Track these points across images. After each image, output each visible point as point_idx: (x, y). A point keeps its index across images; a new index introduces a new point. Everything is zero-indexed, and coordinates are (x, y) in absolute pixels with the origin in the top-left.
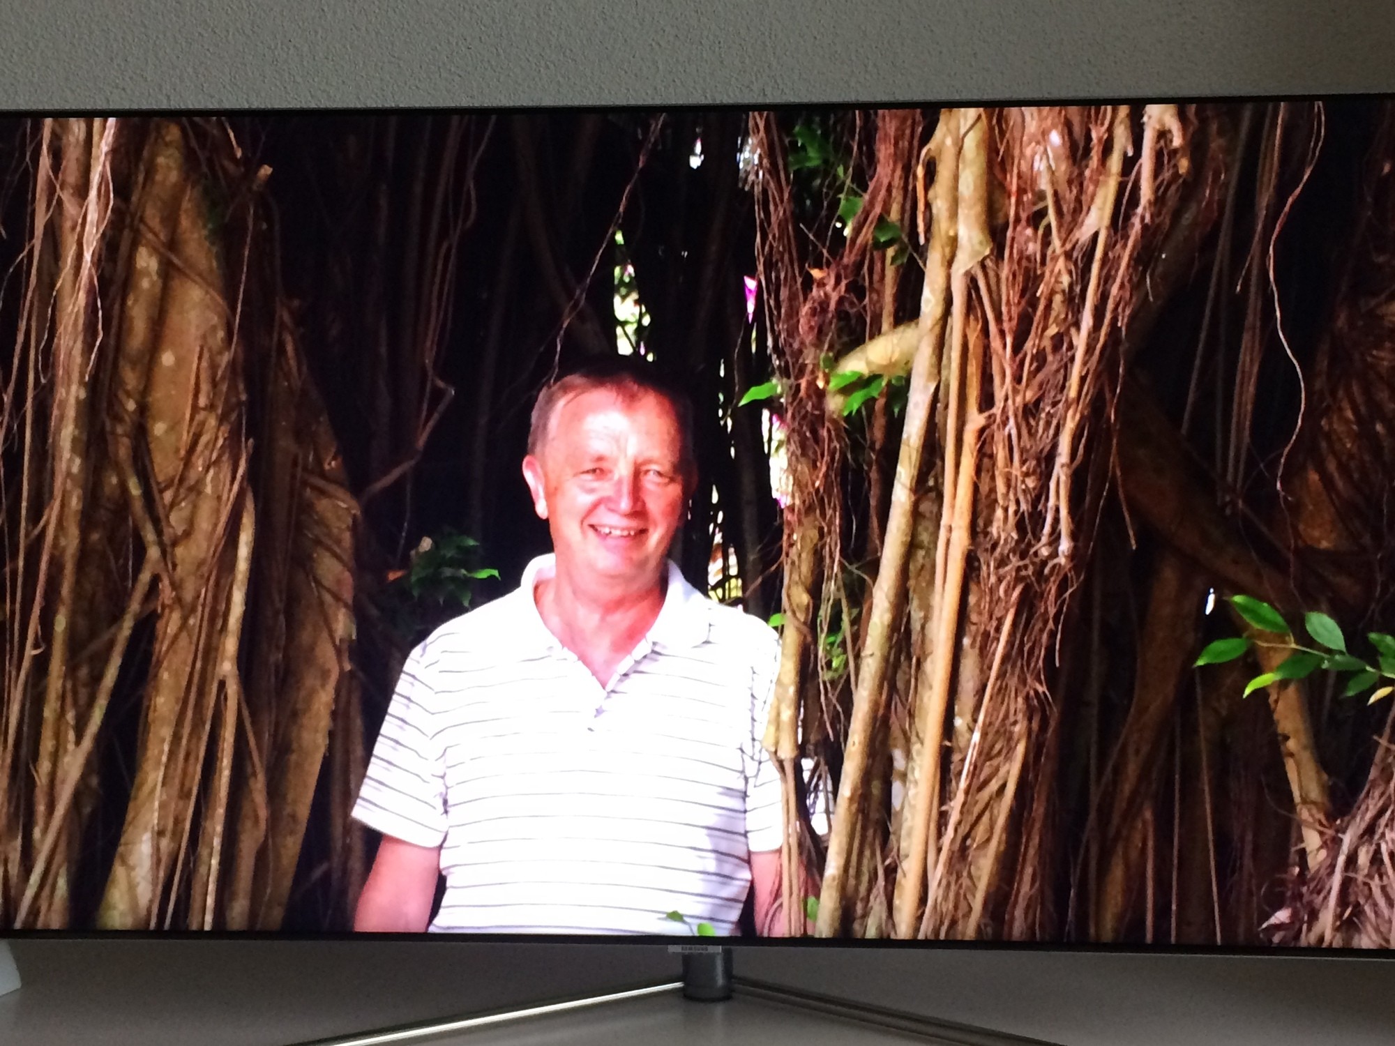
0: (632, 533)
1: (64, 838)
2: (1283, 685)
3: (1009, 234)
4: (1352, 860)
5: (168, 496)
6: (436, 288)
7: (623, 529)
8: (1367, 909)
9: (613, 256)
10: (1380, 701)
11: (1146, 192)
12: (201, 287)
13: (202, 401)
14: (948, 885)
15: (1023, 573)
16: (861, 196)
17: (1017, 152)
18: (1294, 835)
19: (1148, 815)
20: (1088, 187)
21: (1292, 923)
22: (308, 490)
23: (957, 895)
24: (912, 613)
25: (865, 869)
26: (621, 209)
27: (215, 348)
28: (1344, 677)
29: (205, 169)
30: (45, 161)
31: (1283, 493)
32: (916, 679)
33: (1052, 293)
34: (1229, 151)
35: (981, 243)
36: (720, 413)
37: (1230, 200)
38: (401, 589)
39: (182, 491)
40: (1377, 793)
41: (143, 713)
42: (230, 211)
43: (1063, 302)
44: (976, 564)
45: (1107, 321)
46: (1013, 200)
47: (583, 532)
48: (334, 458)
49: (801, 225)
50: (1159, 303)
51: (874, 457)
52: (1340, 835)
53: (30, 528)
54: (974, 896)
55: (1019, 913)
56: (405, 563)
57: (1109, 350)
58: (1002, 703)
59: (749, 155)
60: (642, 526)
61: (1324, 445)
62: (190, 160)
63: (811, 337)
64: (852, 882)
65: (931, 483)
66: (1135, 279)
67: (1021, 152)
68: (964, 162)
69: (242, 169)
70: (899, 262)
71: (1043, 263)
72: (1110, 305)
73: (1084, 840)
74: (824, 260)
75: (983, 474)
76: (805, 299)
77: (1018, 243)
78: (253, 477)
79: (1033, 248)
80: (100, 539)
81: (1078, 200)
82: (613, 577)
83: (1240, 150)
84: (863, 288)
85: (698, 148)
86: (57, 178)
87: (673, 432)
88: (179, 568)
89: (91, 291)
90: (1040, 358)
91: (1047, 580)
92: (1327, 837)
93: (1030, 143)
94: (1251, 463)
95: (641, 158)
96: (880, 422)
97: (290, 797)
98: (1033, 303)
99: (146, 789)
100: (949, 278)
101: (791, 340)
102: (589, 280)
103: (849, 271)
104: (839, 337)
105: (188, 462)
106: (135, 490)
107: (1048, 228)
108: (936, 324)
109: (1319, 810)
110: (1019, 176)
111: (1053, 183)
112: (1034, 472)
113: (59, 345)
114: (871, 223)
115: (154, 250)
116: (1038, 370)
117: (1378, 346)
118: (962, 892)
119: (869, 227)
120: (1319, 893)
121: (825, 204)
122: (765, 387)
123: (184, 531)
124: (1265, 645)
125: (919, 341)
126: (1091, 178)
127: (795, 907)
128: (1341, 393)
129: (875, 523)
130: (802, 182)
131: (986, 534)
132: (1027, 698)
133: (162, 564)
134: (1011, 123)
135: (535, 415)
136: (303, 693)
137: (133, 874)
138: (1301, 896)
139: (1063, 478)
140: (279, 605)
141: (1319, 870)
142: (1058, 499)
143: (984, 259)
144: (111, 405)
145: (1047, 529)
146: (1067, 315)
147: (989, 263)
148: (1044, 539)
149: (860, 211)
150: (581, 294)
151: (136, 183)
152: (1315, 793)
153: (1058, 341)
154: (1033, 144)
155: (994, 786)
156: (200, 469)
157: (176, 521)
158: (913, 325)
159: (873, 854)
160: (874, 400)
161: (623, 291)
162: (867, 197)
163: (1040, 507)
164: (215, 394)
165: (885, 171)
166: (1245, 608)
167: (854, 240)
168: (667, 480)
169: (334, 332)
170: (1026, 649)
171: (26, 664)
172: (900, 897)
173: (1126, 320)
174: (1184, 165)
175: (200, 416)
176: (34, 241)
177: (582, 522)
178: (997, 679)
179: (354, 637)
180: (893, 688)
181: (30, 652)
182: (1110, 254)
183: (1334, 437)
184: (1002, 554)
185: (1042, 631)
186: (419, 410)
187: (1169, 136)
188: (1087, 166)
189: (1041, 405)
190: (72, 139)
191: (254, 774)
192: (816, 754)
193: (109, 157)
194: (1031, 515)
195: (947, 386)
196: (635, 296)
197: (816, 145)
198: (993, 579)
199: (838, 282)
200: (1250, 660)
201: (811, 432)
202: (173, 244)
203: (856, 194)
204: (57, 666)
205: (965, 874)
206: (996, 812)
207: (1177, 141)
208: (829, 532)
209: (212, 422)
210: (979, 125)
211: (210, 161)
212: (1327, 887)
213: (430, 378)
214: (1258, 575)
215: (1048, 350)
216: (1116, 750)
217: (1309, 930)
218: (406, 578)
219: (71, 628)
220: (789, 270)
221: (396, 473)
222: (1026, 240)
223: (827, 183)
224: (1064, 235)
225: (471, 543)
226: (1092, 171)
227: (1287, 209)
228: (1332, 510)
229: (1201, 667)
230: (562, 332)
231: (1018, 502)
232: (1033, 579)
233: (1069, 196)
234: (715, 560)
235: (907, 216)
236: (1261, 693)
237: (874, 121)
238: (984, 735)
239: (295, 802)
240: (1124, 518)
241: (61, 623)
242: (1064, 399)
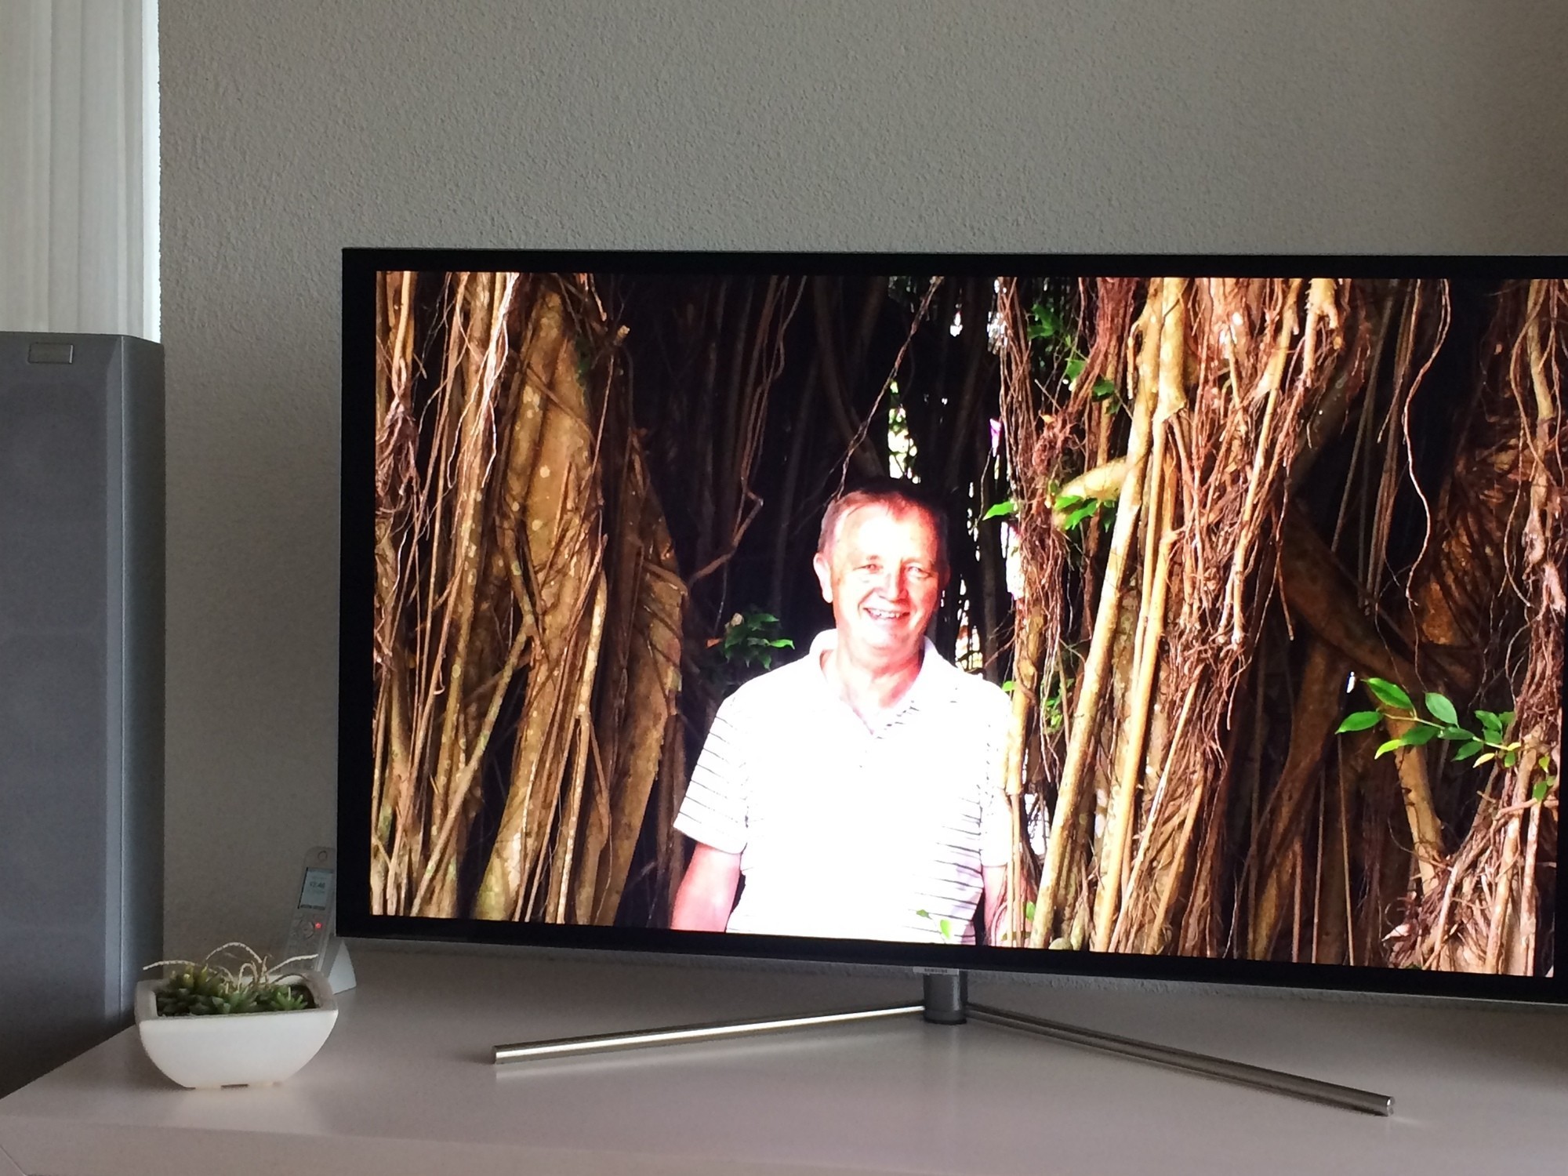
0: (898, 615)
1: (454, 834)
2: (1407, 749)
3: (1199, 392)
4: (1458, 888)
5: (541, 576)
6: (752, 421)
7: (890, 612)
8: (1469, 926)
9: (888, 402)
10: (1484, 765)
11: (1308, 363)
12: (572, 418)
13: (570, 505)
14: (1138, 895)
15: (1203, 656)
16: (1084, 360)
17: (1207, 329)
18: (1412, 867)
19: (1297, 847)
20: (1262, 357)
21: (1409, 936)
22: (648, 575)
23: (1145, 905)
24: (1115, 684)
25: (1072, 882)
26: (897, 365)
27: (581, 465)
28: (1456, 744)
29: (578, 328)
30: (458, 319)
31: (1410, 600)
32: (1117, 736)
33: (1232, 438)
34: (1374, 332)
35: (1177, 398)
36: (969, 524)
37: (1374, 369)
38: (717, 653)
39: (552, 572)
40: (1479, 836)
41: (517, 741)
42: (595, 362)
43: (1241, 446)
44: (1167, 648)
45: (1274, 462)
46: (1203, 366)
47: (860, 614)
48: (668, 551)
49: (1036, 381)
50: (1316, 448)
51: (1088, 562)
52: (1449, 868)
53: (437, 597)
54: (1158, 906)
55: (1193, 921)
56: (721, 634)
57: (1275, 486)
58: (1184, 756)
59: (998, 327)
60: (905, 610)
61: (1444, 562)
62: (567, 321)
63: (1041, 468)
64: (1062, 892)
65: (1133, 583)
66: (1298, 430)
67: (1210, 329)
68: (1165, 337)
69: (607, 329)
70: (1112, 412)
71: (1226, 415)
72: (1278, 450)
73: (1246, 865)
74: (1054, 409)
75: (1173, 578)
76: (1038, 438)
77: (1206, 400)
78: (606, 563)
79: (1218, 404)
80: (489, 607)
81: (1254, 367)
82: (882, 650)
83: (1383, 331)
84: (1084, 430)
85: (958, 318)
86: (466, 332)
87: (932, 539)
88: (547, 632)
89: (488, 419)
90: (1222, 490)
91: (1222, 661)
92: (1439, 869)
93: (1217, 322)
94: (1386, 576)
95: (913, 326)
96: (1094, 535)
97: (627, 811)
98: (1217, 446)
99: (517, 800)
100: (1151, 424)
101: (1026, 470)
102: (869, 419)
103: (1073, 417)
104: (1064, 468)
105: (557, 550)
106: (516, 571)
107: (1230, 389)
108: (1140, 460)
109: (1433, 848)
110: (1209, 348)
111: (1235, 354)
112: (1214, 578)
113: (462, 459)
114: (1091, 381)
115: (536, 389)
116: (1220, 498)
117: (1490, 487)
118: (1148, 903)
119: (1090, 383)
120: (1431, 913)
121: (1055, 365)
122: (1005, 504)
123: (552, 604)
124: (1393, 717)
125: (1126, 473)
126: (1264, 351)
127: (1016, 909)
128: (1458, 523)
129: (1087, 612)
130: (1039, 346)
131: (1175, 624)
132: (1204, 753)
133: (535, 629)
134: (1203, 307)
135: (824, 522)
136: (638, 731)
137: (506, 864)
138: (1417, 915)
139: (1237, 583)
140: (624, 662)
141: (1430, 896)
142: (1233, 599)
143: (1180, 411)
144: (500, 506)
145: (1223, 622)
146: (1243, 455)
147: (1183, 414)
148: (1221, 630)
149: (1082, 372)
150: (863, 430)
151: (525, 337)
152: (1430, 835)
153: (1235, 477)
154: (1220, 323)
155: (1176, 821)
156: (566, 556)
157: (546, 596)
158: (1122, 461)
159: (1079, 871)
160: (1089, 517)
161: (896, 428)
162: (1088, 360)
163: (1218, 605)
164: (579, 500)
165: (1103, 341)
166: (1379, 689)
167: (1077, 394)
168: (926, 575)
169: (672, 454)
170: (1204, 714)
171: (430, 701)
172: (1099, 905)
173: (1290, 460)
174: (1338, 342)
175: (566, 517)
176: (447, 380)
177: (859, 606)
178: (1180, 738)
179: (680, 689)
180: (1098, 742)
181: (433, 692)
182: (1279, 410)
183: (1452, 557)
184: (1187, 640)
185: (1217, 701)
186: (736, 516)
187: (1327, 319)
188: (1262, 341)
189: (1221, 525)
190: (478, 304)
191: (600, 791)
192: (1037, 791)
193: (506, 318)
194: (1211, 611)
195: (1148, 509)
196: (905, 432)
197: (1050, 320)
198: (1179, 660)
199: (1064, 426)
200: (1381, 729)
201: (1040, 542)
202: (551, 385)
203: (1079, 358)
204: (453, 704)
205: (1151, 888)
206: (1177, 841)
207: (1333, 324)
208: (1052, 619)
209: (577, 521)
210: (1177, 307)
211: (582, 324)
212: (1438, 909)
213: (744, 490)
214: (1390, 663)
215: (1228, 483)
216: (1274, 795)
217: (1423, 942)
218: (722, 644)
219: (465, 674)
220: (1026, 417)
221: (715, 564)
222: (1212, 397)
223: (1057, 348)
224: (1242, 394)
225: (773, 619)
226: (1266, 345)
227: (1419, 378)
228: (1449, 613)
229: (1342, 733)
230: (848, 459)
231: (1201, 600)
232: (1211, 661)
233: (1248, 364)
234: (961, 638)
235: (1119, 376)
236: (1390, 756)
237: (1095, 303)
238: (1170, 780)
239: (630, 815)
240: (1284, 615)
241: (457, 671)
242: (1239, 522)
